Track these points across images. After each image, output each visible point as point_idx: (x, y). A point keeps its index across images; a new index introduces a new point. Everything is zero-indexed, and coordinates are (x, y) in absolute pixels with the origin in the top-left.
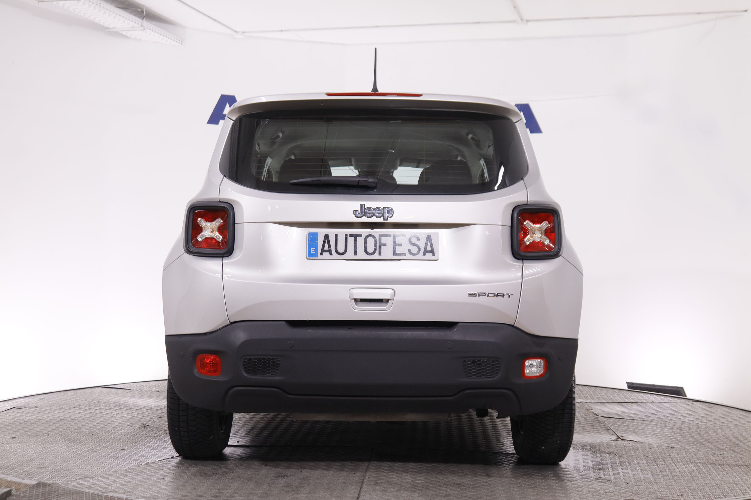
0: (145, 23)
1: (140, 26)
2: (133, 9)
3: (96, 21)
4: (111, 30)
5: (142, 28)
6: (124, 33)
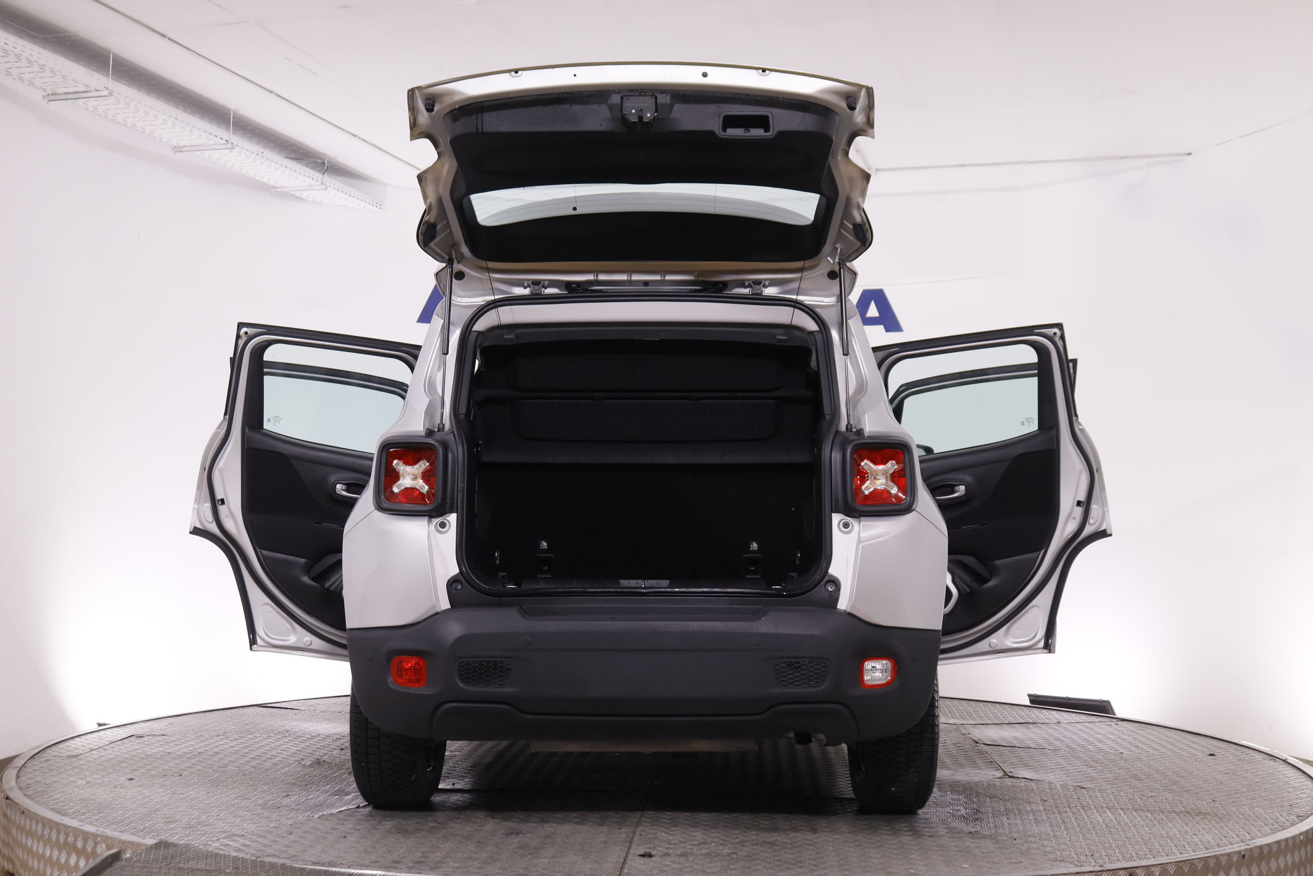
0: (327, 179)
1: (320, 184)
2: (310, 159)
3: (258, 178)
4: (279, 190)
5: (323, 187)
6: (297, 194)
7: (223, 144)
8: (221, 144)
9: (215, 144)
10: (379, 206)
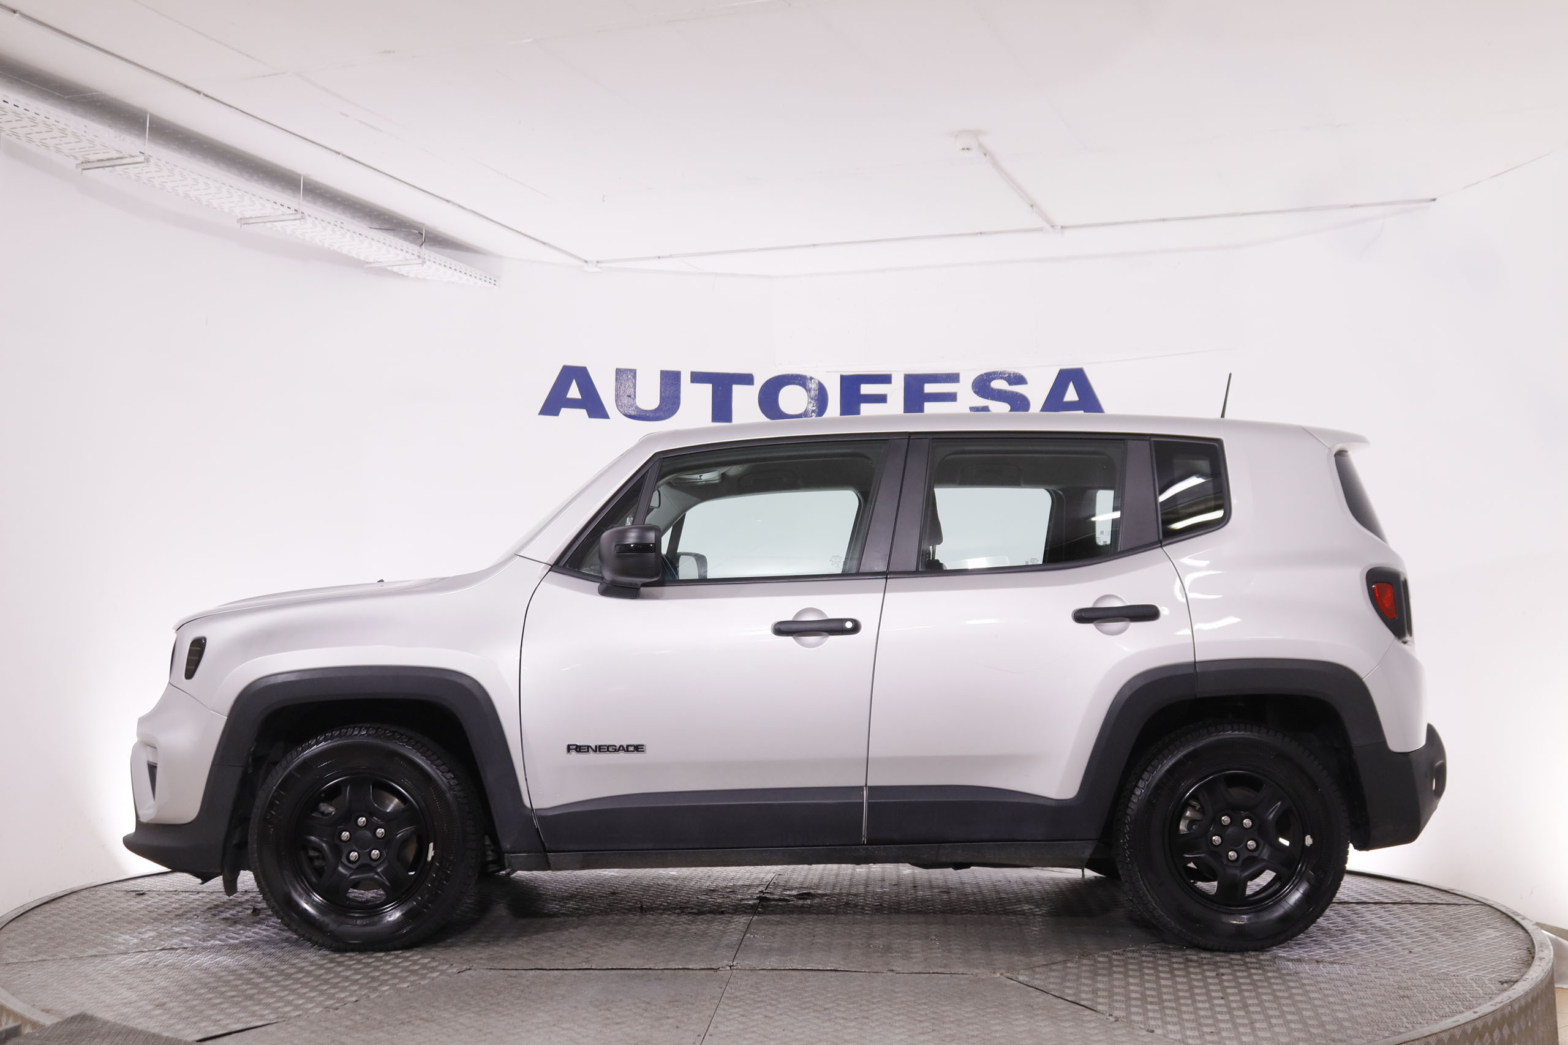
0: (427, 252)
1: (417, 257)
2: (403, 229)
3: (345, 252)
4: (373, 265)
5: (420, 261)
6: (396, 269)
7: (292, 214)
8: (290, 214)
9: (283, 215)
10: (493, 282)
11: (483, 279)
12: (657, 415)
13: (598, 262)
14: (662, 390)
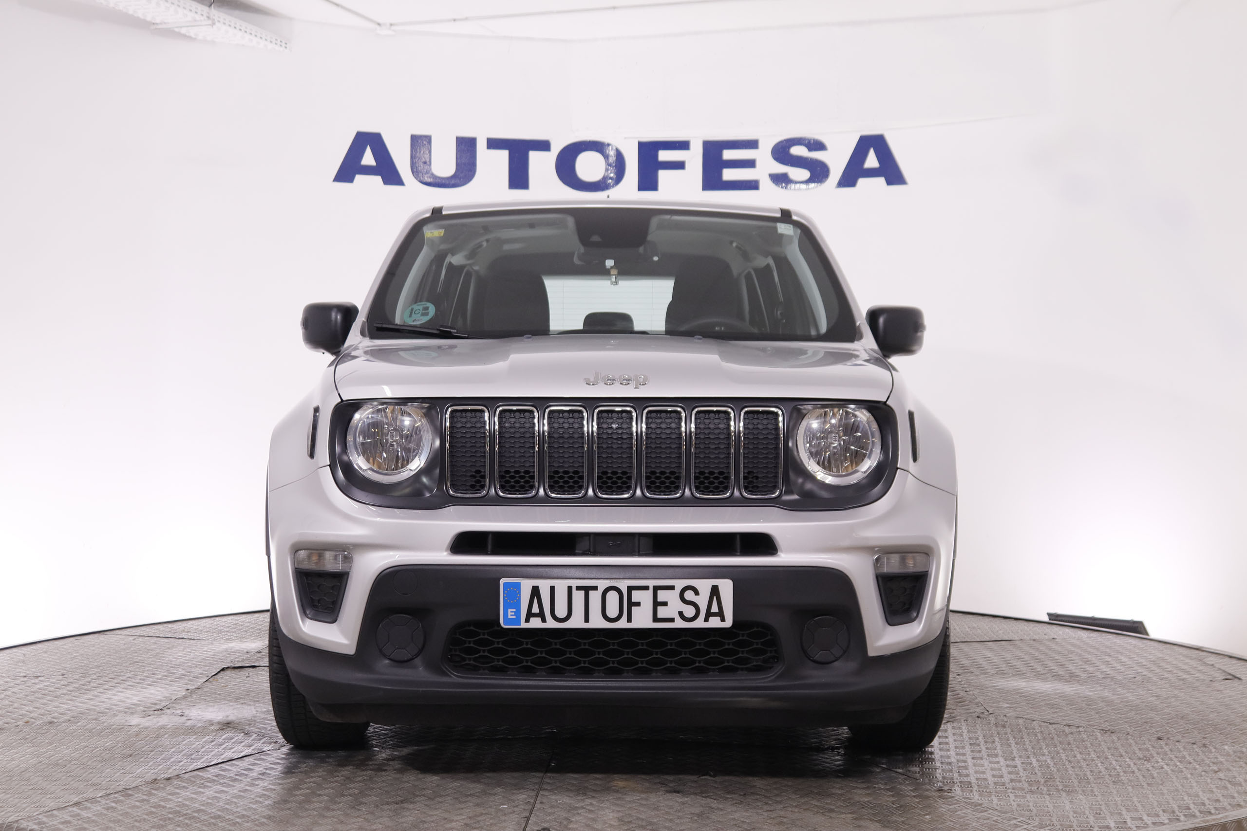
0: (215, 12)
1: (206, 18)
5: (210, 22)
10: (284, 45)
11: (274, 41)
12: (453, 182)
13: (391, 25)
14: (458, 157)
